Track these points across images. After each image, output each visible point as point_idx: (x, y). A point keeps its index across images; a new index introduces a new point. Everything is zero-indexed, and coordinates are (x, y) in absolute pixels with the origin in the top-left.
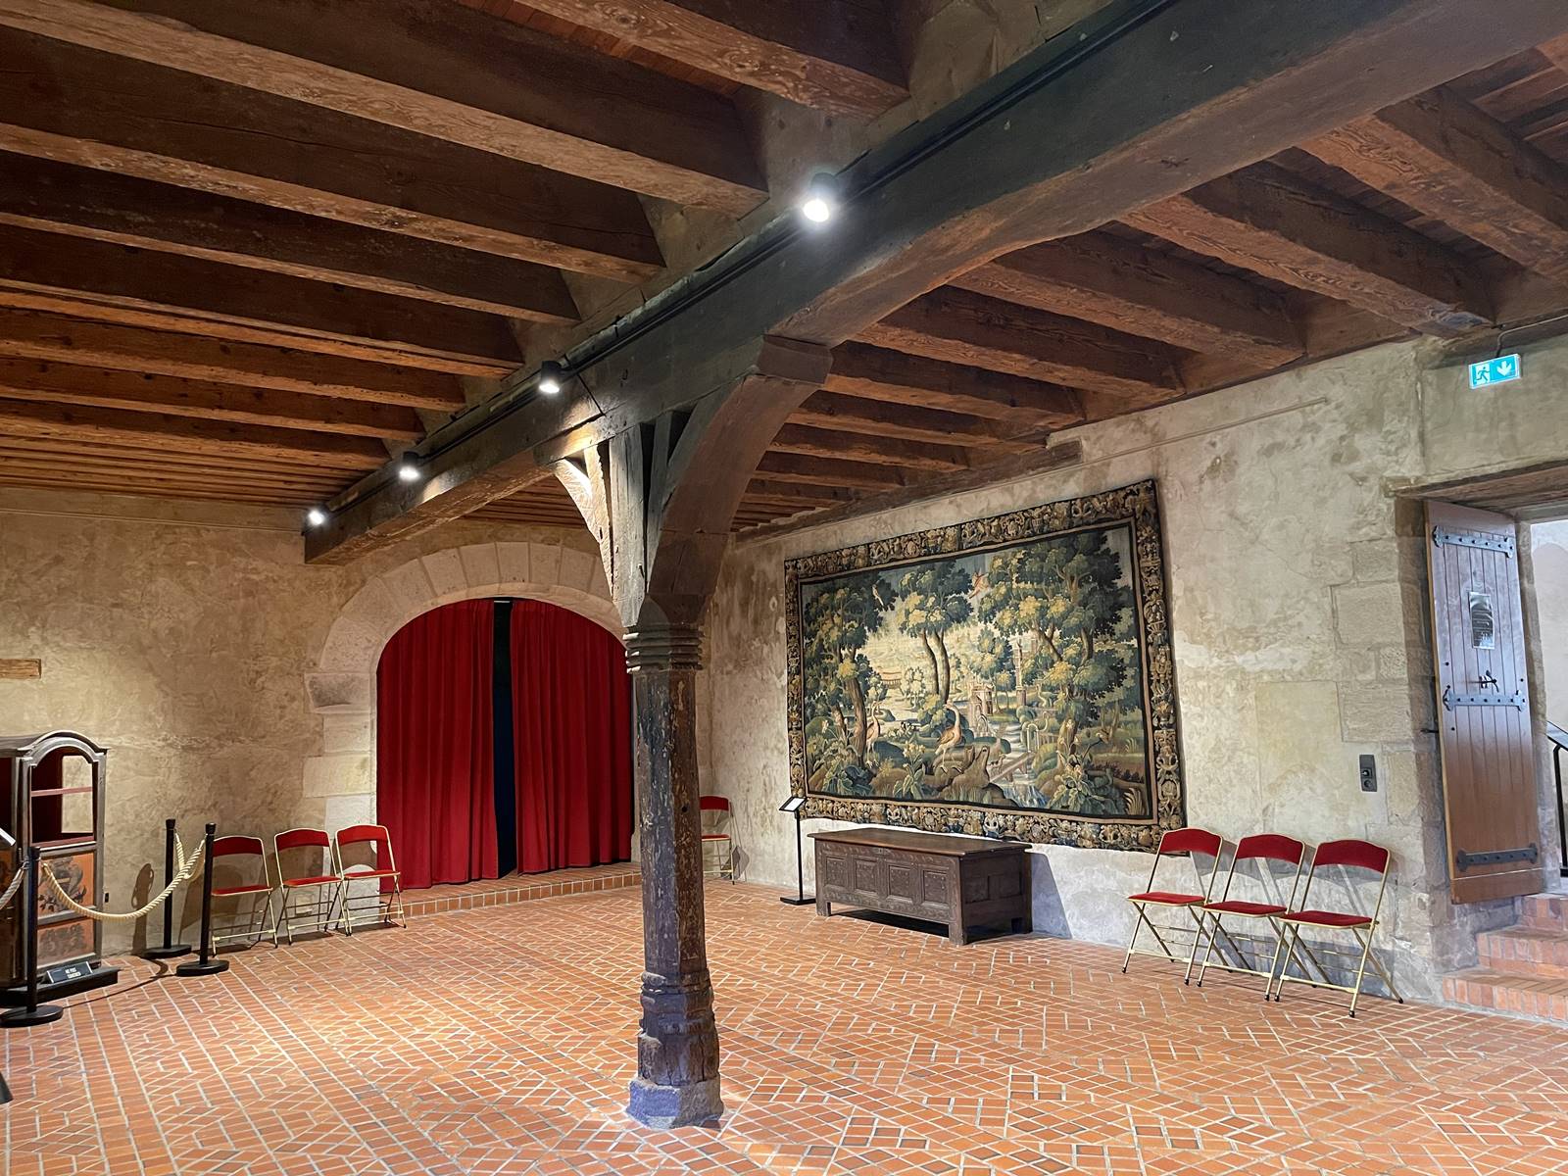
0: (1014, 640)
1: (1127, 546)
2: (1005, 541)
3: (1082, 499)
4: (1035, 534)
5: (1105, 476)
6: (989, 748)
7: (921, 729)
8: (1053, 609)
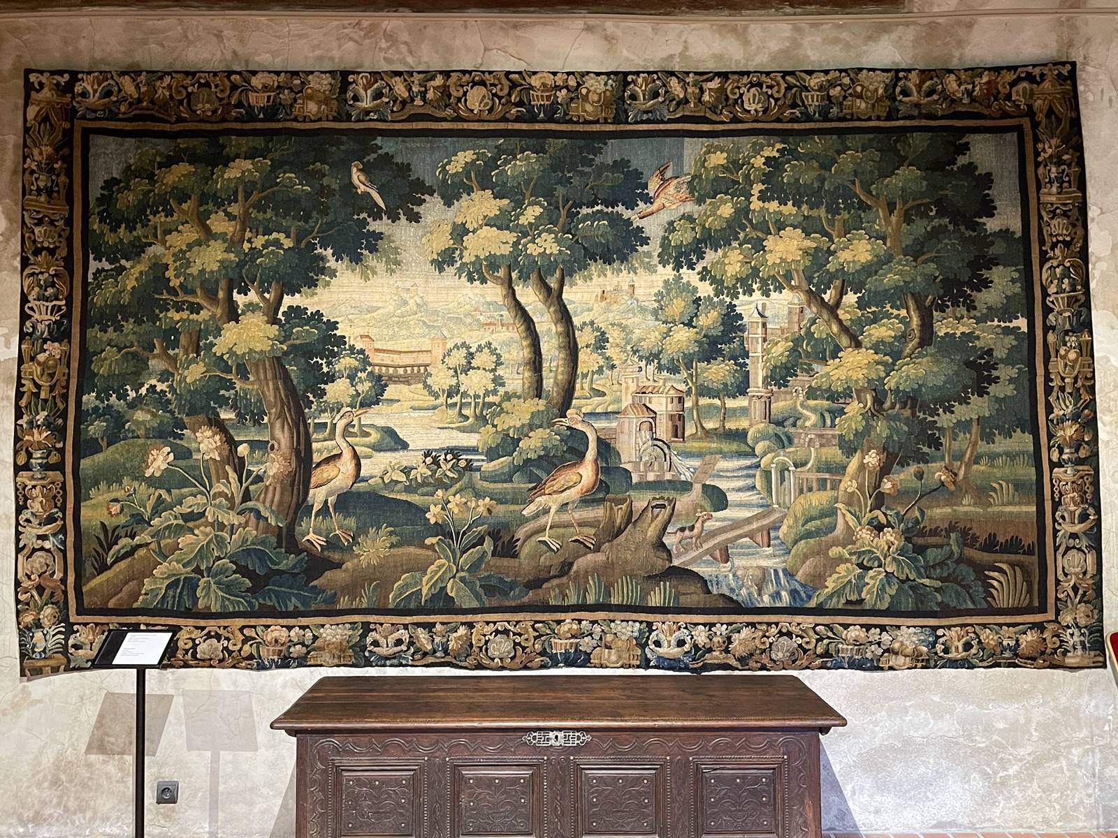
0: (747, 305)
1: (1013, 164)
2: (735, 120)
3: (922, 71)
4: (809, 119)
5: (960, 43)
6: (672, 502)
7: (488, 467)
8: (844, 256)
